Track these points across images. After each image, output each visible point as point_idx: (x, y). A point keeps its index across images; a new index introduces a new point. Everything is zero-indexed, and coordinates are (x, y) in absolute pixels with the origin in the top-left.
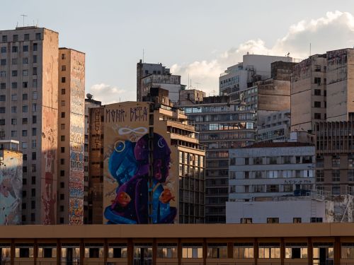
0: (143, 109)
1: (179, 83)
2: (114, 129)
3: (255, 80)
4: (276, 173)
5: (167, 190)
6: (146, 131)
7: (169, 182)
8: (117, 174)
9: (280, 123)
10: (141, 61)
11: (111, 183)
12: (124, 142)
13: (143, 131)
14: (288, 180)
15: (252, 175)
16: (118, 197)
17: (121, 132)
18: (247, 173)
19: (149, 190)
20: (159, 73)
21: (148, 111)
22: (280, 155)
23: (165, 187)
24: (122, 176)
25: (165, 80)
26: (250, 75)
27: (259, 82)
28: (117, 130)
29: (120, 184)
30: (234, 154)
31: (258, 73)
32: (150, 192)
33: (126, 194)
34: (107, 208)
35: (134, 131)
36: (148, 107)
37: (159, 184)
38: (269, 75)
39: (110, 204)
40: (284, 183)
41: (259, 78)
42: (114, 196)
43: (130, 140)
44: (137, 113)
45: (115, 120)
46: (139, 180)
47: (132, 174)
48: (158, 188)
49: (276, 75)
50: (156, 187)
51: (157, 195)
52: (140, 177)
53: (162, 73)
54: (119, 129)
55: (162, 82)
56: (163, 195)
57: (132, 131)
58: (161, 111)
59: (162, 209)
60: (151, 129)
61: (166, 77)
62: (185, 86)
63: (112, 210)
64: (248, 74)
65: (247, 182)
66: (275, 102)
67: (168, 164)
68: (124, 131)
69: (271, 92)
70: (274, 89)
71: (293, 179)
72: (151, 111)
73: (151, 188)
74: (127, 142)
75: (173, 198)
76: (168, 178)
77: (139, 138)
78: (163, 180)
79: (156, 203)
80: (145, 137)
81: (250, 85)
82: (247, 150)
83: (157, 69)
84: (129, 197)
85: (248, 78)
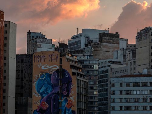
0: (56, 55)
1: (51, 44)
2: (39, 66)
3: (89, 43)
4: (138, 92)
5: (70, 101)
6: (58, 68)
7: (71, 96)
8: (41, 91)
9: (105, 67)
10: (29, 31)
11: (37, 96)
12: (45, 74)
13: (56, 67)
14: (145, 96)
15: (124, 93)
16: (41, 105)
17: (43, 68)
18: (121, 92)
19: (60, 101)
20: (40, 37)
21: (59, 56)
22: (140, 81)
23: (68, 99)
24: (44, 93)
25: (44, 41)
26: (86, 40)
27: (92, 44)
28: (41, 67)
29: (43, 97)
30: (113, 81)
31: (91, 39)
32: (60, 102)
33: (46, 103)
34: (34, 111)
35: (50, 67)
36: (59, 54)
37: (65, 97)
38: (98, 40)
39: (37, 108)
40: (143, 97)
41: (92, 42)
42: (39, 104)
43: (49, 72)
44: (53, 57)
45: (40, 61)
46: (53, 95)
47: (49, 92)
48: (65, 100)
49: (102, 40)
50: (63, 99)
51: (64, 104)
52: (54, 94)
53: (41, 38)
54: (42, 66)
55: (42, 42)
56: (67, 104)
57: (49, 67)
58: (67, 56)
59: (67, 111)
60: (61, 67)
61: (44, 40)
62: (54, 45)
63: (37, 112)
64: (85, 39)
65: (121, 96)
66: (101, 55)
67: (71, 86)
68: (45, 67)
69: (99, 49)
70: (101, 48)
71: (148, 95)
72: (61, 56)
73: (60, 100)
74: (46, 73)
75: (73, 106)
76: (70, 94)
77: (54, 72)
78: (68, 95)
79: (63, 108)
80: (57, 71)
81: (86, 45)
82: (121, 78)
83: (39, 35)
84: (48, 105)
85: (85, 42)
